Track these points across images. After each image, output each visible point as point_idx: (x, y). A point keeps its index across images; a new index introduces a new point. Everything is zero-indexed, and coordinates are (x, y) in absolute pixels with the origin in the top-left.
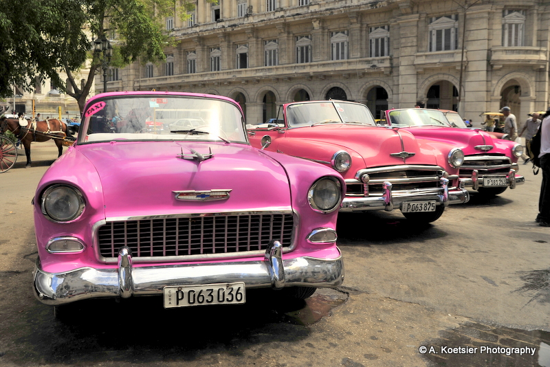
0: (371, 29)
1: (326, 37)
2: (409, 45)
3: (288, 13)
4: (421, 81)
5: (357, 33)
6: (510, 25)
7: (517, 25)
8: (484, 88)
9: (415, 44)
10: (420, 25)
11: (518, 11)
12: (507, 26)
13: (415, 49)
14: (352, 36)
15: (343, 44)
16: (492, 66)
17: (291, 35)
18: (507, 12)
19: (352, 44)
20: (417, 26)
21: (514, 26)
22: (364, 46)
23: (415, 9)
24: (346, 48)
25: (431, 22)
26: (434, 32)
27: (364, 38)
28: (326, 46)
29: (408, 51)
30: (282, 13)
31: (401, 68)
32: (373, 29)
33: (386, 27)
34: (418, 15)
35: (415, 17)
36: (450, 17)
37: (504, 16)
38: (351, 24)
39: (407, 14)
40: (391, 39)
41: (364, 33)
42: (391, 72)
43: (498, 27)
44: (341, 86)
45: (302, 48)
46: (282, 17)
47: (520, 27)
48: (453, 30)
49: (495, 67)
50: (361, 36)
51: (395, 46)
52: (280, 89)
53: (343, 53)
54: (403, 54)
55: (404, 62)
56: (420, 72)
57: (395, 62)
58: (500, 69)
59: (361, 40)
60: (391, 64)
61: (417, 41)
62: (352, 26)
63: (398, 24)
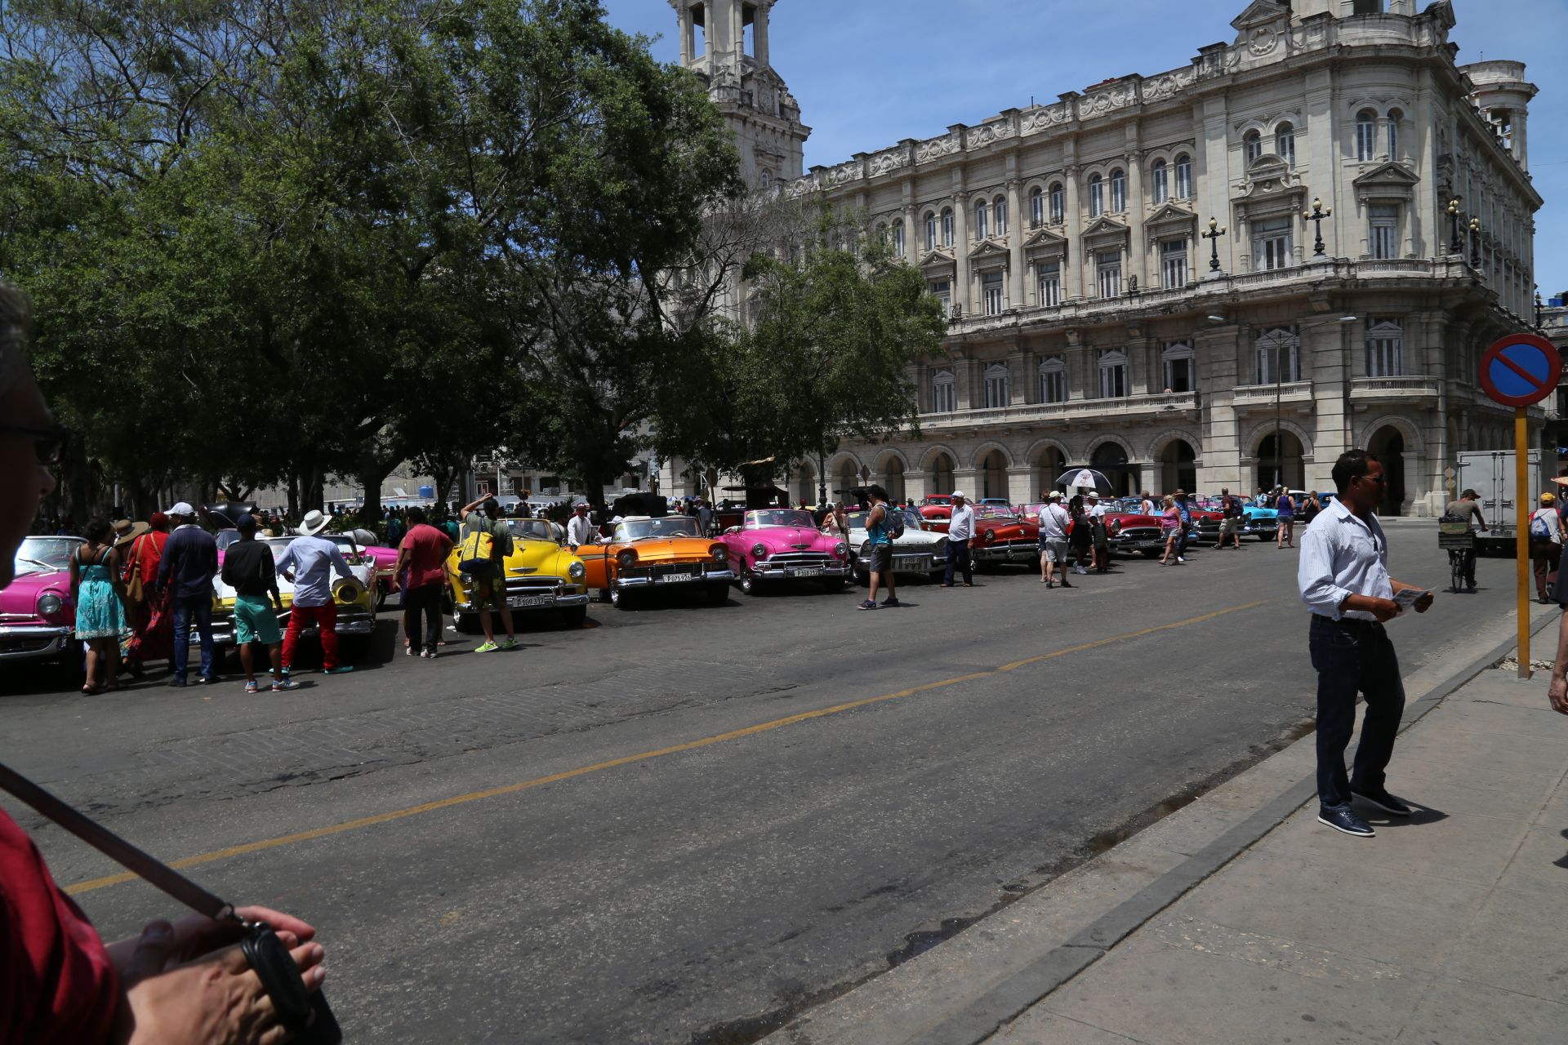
0: (1164, 345)
1: (1090, 358)
2: (1225, 373)
3: (1024, 320)
4: (1245, 431)
5: (1142, 352)
6: (1380, 343)
7: (1390, 343)
8: (1341, 441)
9: (1234, 373)
10: (1241, 343)
11: (1390, 320)
12: (1374, 343)
13: (1234, 379)
14: (1134, 356)
15: (1118, 370)
16: (1352, 406)
17: (1031, 355)
18: (1372, 322)
19: (1134, 372)
20: (1238, 345)
21: (1385, 344)
22: (1153, 374)
23: (1232, 318)
25: (1259, 336)
26: (1264, 353)
27: (1153, 360)
28: (1090, 373)
29: (1224, 383)
30: (1012, 320)
31: (1214, 411)
32: (1168, 345)
33: (1189, 343)
34: (1236, 327)
35: (1232, 330)
36: (1286, 329)
37: (1368, 327)
38: (1132, 338)
39: (1220, 325)
40: (1198, 363)
41: (1153, 352)
42: (1198, 418)
43: (1358, 346)
44: (1119, 440)
45: (1050, 376)
46: (1015, 325)
47: (1395, 344)
48: (1292, 350)
49: (1356, 408)
50: (1148, 357)
51: (1204, 375)
52: (1015, 446)
53: (1119, 384)
54: (1216, 389)
55: (1218, 401)
56: (1244, 417)
57: (1204, 402)
58: (1364, 412)
59: (1148, 364)
60: (1198, 404)
61: (1238, 368)
62: (1133, 342)
63: (1207, 340)
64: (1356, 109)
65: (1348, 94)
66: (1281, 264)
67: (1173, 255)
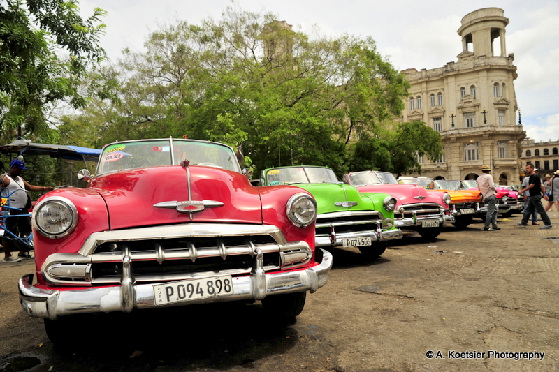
64: (494, 83)
65: (491, 78)
66: (472, 126)
67: (437, 122)
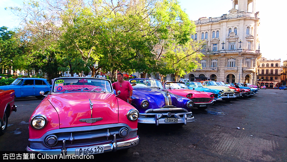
1: (200, 61)
4: (226, 74)
7: (249, 62)
8: (241, 76)
10: (226, 60)
11: (249, 58)
12: (247, 62)
13: (224, 66)
14: (207, 61)
15: (204, 63)
16: (243, 71)
19: (207, 64)
22: (210, 64)
23: (225, 56)
24: (205, 64)
25: (229, 60)
26: (229, 62)
29: (223, 66)
31: (220, 70)
32: (213, 60)
33: (216, 60)
35: (225, 58)
36: (233, 59)
37: (246, 60)
38: (207, 58)
39: (223, 57)
40: (218, 63)
42: (218, 71)
43: (245, 62)
44: (204, 74)
48: (234, 62)
51: (219, 65)
53: (204, 65)
54: (221, 67)
55: (221, 69)
56: (226, 71)
57: (219, 69)
58: (245, 72)
59: (209, 62)
60: (218, 69)
61: (225, 64)
63: (220, 59)
65: (246, 24)
66: (233, 49)
67: (215, 46)
